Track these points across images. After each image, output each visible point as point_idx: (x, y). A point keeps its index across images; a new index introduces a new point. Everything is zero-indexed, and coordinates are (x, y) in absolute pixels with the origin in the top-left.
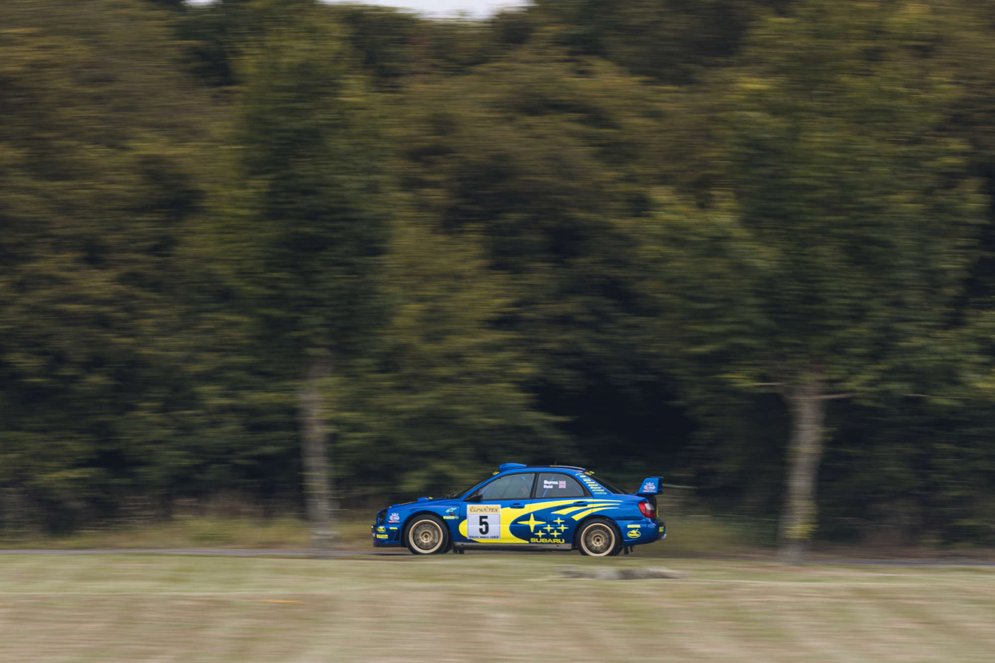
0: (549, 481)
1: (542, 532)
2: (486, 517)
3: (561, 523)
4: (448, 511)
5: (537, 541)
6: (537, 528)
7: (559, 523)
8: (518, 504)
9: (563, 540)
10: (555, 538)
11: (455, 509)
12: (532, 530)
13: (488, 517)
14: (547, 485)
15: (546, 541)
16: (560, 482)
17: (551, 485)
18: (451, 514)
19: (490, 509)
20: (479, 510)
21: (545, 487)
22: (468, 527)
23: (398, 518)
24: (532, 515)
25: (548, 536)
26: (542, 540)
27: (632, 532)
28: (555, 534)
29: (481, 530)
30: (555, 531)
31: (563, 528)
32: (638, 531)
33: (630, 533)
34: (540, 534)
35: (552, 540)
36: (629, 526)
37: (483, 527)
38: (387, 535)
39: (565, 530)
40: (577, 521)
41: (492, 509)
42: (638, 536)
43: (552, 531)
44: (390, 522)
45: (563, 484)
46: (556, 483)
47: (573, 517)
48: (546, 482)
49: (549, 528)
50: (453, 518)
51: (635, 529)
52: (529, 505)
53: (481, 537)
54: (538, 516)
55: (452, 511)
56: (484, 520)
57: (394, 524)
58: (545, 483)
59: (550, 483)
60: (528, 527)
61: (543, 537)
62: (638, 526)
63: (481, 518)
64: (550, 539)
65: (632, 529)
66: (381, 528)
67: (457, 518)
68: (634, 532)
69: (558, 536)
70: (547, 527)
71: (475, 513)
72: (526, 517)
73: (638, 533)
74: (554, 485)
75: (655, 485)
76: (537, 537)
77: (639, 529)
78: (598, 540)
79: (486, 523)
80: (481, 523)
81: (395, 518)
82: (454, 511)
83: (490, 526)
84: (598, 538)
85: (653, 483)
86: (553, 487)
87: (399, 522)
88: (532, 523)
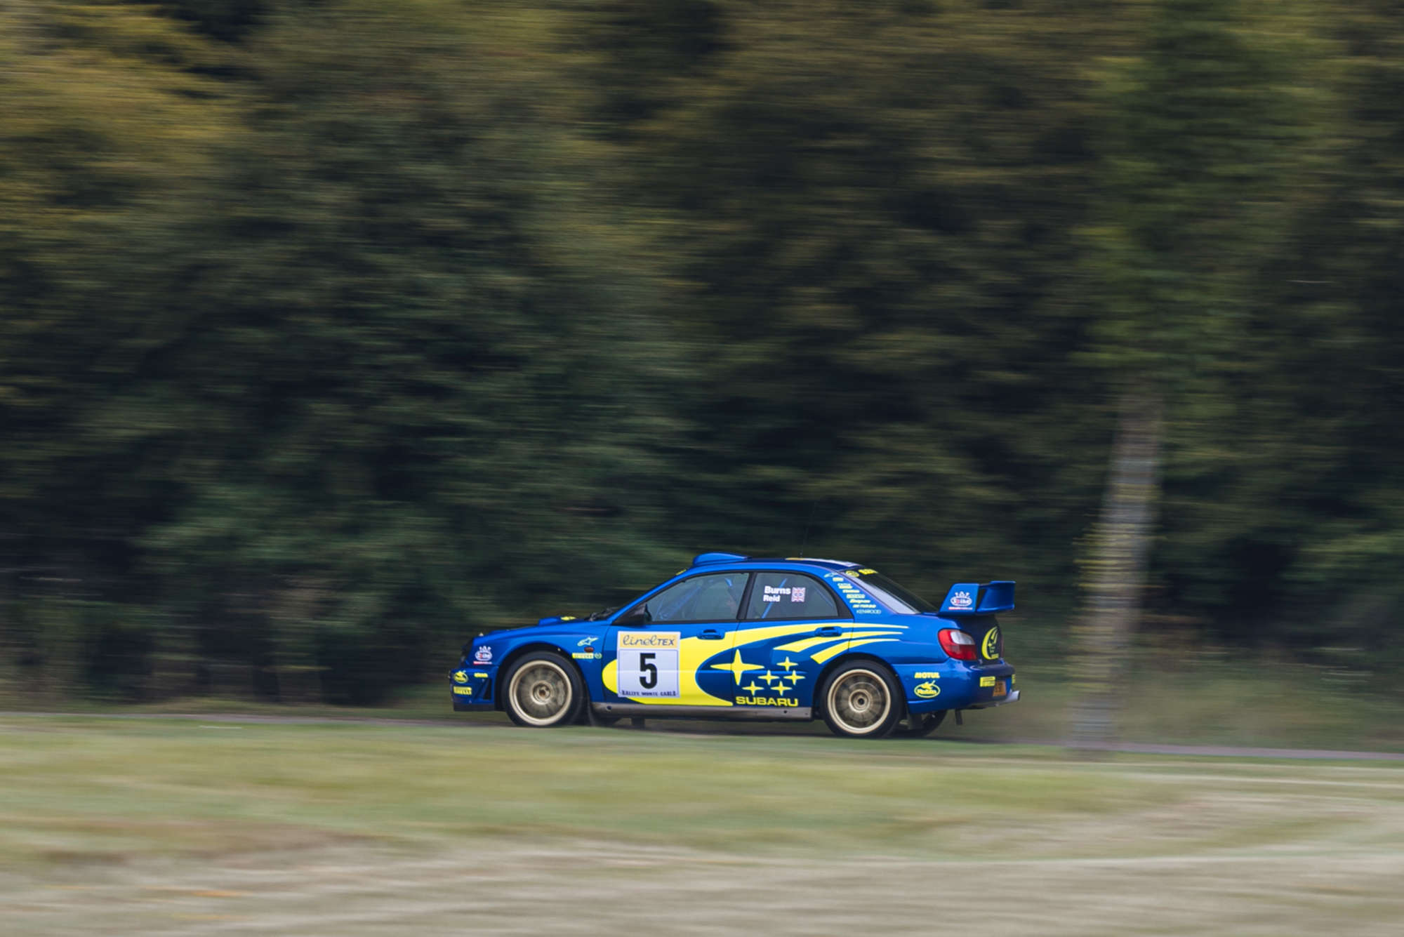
0: (773, 586)
1: (756, 685)
2: (652, 656)
3: (792, 668)
4: (581, 643)
5: (749, 703)
6: (747, 678)
7: (787, 669)
8: (714, 631)
9: (796, 700)
10: (780, 697)
11: (595, 639)
12: (738, 681)
13: (656, 656)
14: (771, 595)
15: (765, 703)
16: (795, 589)
17: (777, 595)
18: (587, 649)
19: (660, 640)
20: (639, 642)
21: (766, 598)
22: (619, 674)
23: (489, 656)
24: (738, 653)
25: (768, 692)
26: (757, 701)
27: (922, 686)
28: (781, 688)
29: (643, 680)
30: (781, 683)
31: (794, 677)
32: (935, 684)
33: (920, 688)
34: (753, 688)
35: (776, 701)
36: (918, 675)
37: (647, 674)
38: (470, 689)
39: (798, 681)
40: (821, 665)
41: (664, 641)
42: (935, 693)
43: (775, 683)
44: (475, 663)
45: (799, 594)
46: (788, 591)
47: (814, 657)
48: (768, 589)
49: (769, 677)
50: (590, 656)
51: (929, 680)
52: (733, 632)
53: (644, 694)
54: (750, 653)
55: (589, 644)
56: (648, 661)
57: (482, 668)
58: (766, 592)
59: (776, 591)
60: (731, 675)
61: (758, 694)
62: (936, 675)
63: (644, 656)
64: (771, 699)
65: (922, 681)
66: (460, 674)
67: (599, 656)
68: (927, 685)
69: (785, 692)
70: (765, 674)
71: (630, 647)
72: (727, 657)
73: (934, 688)
74: (782, 596)
75: (971, 596)
76: (748, 694)
77: (938, 682)
78: (861, 702)
79: (652, 667)
80: (644, 667)
81: (485, 656)
82: (593, 643)
83: (659, 672)
84: (860, 697)
85: (968, 594)
86: (781, 599)
87: (490, 663)
88: (738, 668)
